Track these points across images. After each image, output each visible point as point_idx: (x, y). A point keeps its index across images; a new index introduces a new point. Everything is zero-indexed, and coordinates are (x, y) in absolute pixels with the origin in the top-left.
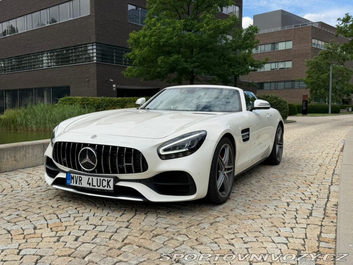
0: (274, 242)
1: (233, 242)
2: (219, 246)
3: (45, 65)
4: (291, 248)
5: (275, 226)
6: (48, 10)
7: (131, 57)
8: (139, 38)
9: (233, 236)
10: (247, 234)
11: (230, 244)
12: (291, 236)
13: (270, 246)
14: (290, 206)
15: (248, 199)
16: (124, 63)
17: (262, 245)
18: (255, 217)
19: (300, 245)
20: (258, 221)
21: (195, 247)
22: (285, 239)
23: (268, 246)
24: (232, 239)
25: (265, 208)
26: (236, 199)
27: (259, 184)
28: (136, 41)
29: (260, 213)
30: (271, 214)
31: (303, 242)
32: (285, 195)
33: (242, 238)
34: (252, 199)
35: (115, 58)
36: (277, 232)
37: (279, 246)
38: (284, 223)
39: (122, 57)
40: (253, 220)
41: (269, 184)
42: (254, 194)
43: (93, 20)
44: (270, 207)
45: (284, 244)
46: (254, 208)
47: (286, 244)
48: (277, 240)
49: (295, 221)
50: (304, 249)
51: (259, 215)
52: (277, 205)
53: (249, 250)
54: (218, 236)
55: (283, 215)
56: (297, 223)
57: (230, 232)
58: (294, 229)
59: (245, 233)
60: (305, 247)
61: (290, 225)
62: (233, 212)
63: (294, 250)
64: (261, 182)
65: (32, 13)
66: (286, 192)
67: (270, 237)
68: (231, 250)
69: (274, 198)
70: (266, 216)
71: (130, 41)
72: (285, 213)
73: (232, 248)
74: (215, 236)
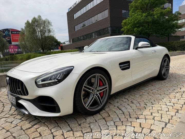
0: (166, 105)
1: (147, 103)
2: (140, 105)
3: (93, 37)
4: (174, 108)
5: (170, 98)
6: (94, 17)
7: (123, 30)
8: (126, 22)
9: (148, 101)
10: (155, 100)
11: (145, 104)
12: (177, 103)
13: (164, 106)
14: (181, 90)
15: (161, 86)
16: (121, 33)
17: (160, 106)
18: (162, 93)
19: (179, 107)
20: (162, 95)
21: (129, 104)
22: (173, 104)
23: (163, 107)
24: (147, 102)
25: (168, 90)
26: (156, 86)
27: (169, 80)
28: (125, 23)
29: (165, 92)
30: (170, 93)
31: (182, 106)
32: (180, 84)
33: (152, 102)
34: (163, 86)
35: (117, 31)
36: (170, 101)
37: (168, 107)
38: (175, 97)
39: (120, 31)
40: (160, 95)
41: (174, 79)
42: (165, 84)
43: (109, 18)
44: (171, 90)
45: (172, 106)
46: (163, 90)
47: (173, 106)
48: (168, 104)
49: (181, 96)
50: (181, 109)
51: (164, 93)
52: (175, 89)
53: (153, 107)
54: (141, 100)
55: (176, 93)
56: (182, 97)
57: (147, 99)
58: (179, 100)
59: (154, 100)
60: (182, 108)
61: (178, 98)
62: (152, 91)
63: (176, 109)
64: (171, 79)
65: (89, 19)
66: (182, 83)
67: (165, 103)
68: (145, 107)
69: (175, 86)
70: (167, 93)
71: (122, 24)
72: (177, 92)
73: (146, 106)
74: (140, 100)
